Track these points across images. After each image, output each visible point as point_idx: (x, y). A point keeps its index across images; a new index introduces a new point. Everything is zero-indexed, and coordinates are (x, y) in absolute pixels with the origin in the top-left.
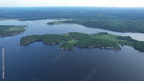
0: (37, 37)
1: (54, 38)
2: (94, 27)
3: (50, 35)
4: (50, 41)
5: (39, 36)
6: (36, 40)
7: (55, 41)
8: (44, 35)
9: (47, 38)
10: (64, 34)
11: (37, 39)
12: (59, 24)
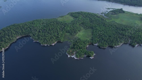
7: (55, 38)
11: (21, 35)
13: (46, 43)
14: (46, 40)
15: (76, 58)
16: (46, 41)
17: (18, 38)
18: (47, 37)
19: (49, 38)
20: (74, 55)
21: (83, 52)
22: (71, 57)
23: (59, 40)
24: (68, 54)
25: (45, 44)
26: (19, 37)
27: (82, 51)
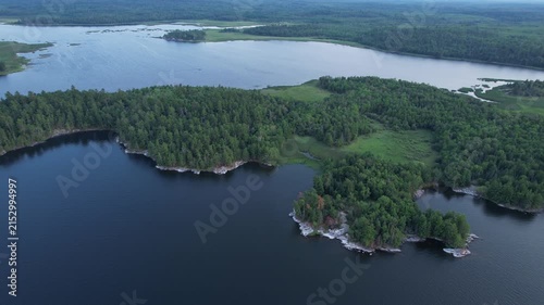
0: (79, 106)
1: (226, 117)
2: (436, 56)
3: (185, 92)
4: (194, 138)
5: (98, 97)
6: (69, 130)
7: (234, 141)
8: (145, 91)
9: (165, 113)
10: (284, 88)
11: (76, 124)
12: (232, 40)
13: (182, 163)
14: (189, 146)
15: (350, 246)
16: (184, 149)
17: (57, 133)
18: (198, 132)
19: (207, 138)
20: (338, 227)
21: (394, 211)
22: (318, 236)
23: (257, 152)
24: (305, 220)
25: (178, 165)
26: (64, 132)
27: (388, 209)
